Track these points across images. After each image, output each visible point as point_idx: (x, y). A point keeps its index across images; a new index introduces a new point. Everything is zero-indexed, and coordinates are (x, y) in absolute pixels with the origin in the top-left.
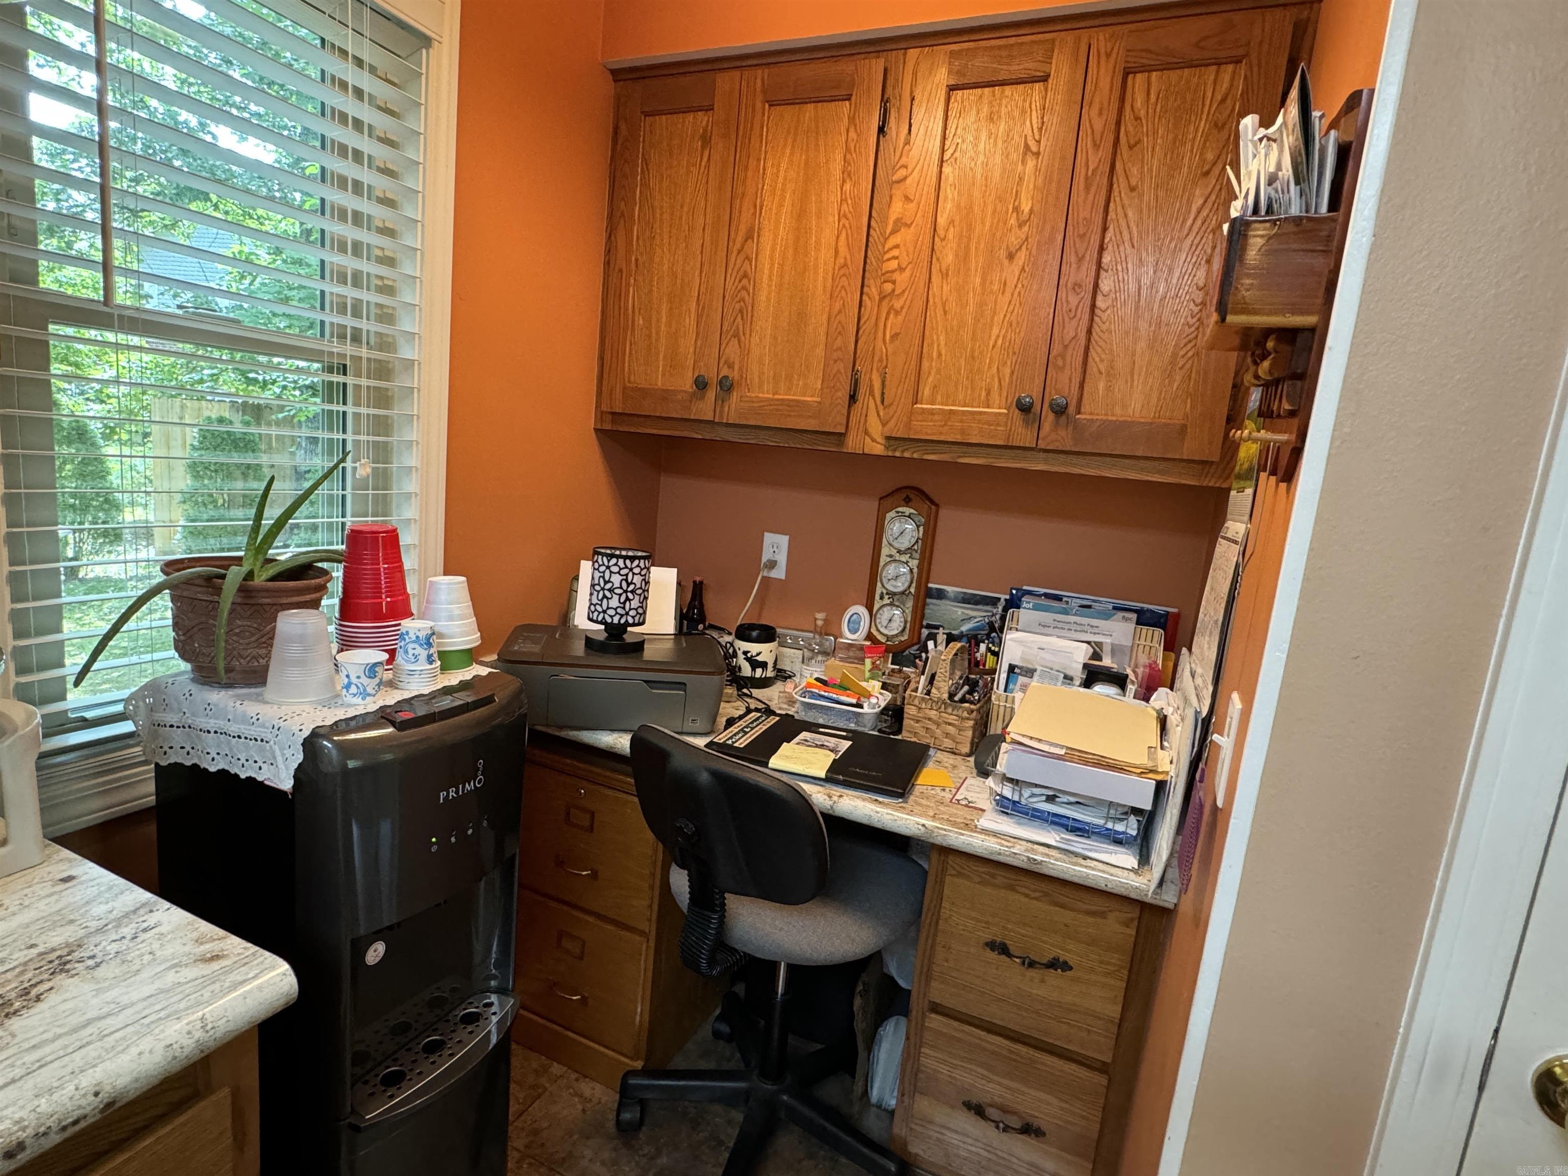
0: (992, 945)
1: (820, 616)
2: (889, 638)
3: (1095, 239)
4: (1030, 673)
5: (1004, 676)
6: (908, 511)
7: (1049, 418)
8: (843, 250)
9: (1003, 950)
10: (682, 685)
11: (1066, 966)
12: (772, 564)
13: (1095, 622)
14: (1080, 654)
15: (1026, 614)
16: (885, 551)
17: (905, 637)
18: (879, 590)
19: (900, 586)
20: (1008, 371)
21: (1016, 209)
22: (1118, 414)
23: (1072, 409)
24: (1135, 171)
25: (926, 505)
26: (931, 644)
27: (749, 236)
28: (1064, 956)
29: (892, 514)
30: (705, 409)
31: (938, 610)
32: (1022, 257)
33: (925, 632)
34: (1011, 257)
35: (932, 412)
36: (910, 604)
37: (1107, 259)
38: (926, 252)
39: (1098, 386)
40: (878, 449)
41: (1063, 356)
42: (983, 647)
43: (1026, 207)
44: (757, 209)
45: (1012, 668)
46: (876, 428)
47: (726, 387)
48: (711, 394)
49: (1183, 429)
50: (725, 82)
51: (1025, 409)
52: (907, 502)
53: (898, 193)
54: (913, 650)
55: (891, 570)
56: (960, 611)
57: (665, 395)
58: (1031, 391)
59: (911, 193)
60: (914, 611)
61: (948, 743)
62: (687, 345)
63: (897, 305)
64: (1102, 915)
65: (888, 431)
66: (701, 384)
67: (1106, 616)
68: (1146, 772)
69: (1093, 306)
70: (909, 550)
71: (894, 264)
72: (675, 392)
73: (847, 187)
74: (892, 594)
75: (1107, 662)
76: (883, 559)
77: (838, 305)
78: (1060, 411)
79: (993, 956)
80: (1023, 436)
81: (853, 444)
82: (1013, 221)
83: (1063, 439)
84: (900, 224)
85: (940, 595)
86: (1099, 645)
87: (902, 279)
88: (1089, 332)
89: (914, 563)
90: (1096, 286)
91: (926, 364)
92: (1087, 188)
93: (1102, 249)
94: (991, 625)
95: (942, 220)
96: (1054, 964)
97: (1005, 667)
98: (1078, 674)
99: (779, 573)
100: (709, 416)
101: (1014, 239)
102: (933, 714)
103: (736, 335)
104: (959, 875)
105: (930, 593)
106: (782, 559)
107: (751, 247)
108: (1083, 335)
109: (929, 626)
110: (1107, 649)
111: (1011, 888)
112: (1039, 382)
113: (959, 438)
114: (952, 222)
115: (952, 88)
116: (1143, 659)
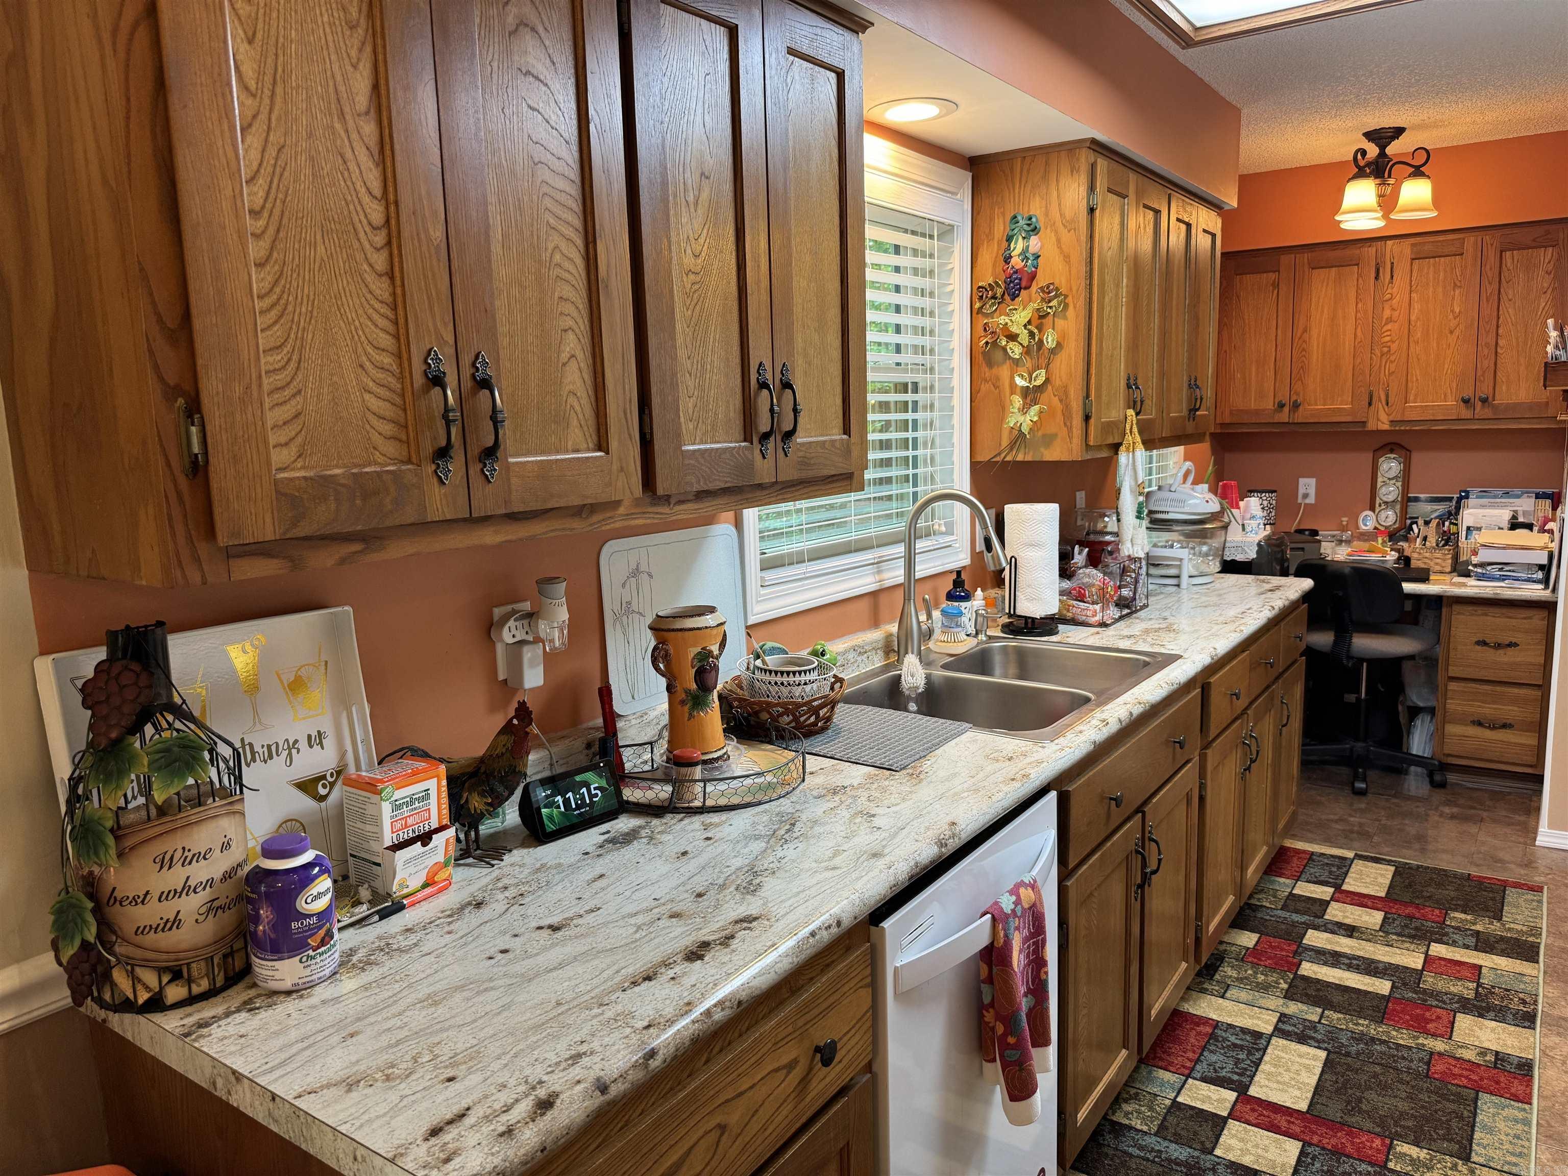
0: (1478, 643)
1: (1345, 519)
2: (1386, 527)
3: (1494, 322)
4: (1479, 529)
5: (1464, 533)
6: (1392, 456)
7: (1479, 405)
8: (1359, 333)
9: (1484, 643)
10: (1303, 549)
11: (1516, 645)
12: (1306, 496)
13: (1511, 500)
14: (1505, 515)
15: (1472, 501)
16: (1380, 480)
17: (1397, 525)
18: (1378, 501)
19: (1391, 498)
20: (1454, 385)
21: (1452, 311)
22: (1514, 400)
23: (1490, 399)
24: (1510, 292)
25: (1404, 452)
26: (1414, 526)
27: (1305, 331)
28: (1514, 640)
29: (1381, 460)
30: (1284, 416)
31: (1415, 509)
32: (1457, 332)
33: (1409, 522)
34: (1451, 332)
35: (1416, 407)
36: (1398, 507)
37: (1500, 331)
38: (1406, 331)
39: (1502, 389)
40: (1386, 427)
41: (1483, 375)
42: (1447, 524)
43: (1457, 310)
44: (1308, 318)
45: (1468, 528)
46: (1383, 417)
47: (1296, 406)
48: (1286, 409)
49: (1547, 403)
50: (1285, 260)
51: (1466, 401)
52: (1392, 451)
53: (1387, 306)
54: (1402, 533)
55: (1383, 490)
56: (1428, 507)
57: (1257, 412)
58: (1468, 393)
59: (1395, 306)
60: (1402, 509)
61: (1438, 568)
62: (1269, 385)
63: (1393, 358)
64: (1530, 618)
65: (1391, 418)
66: (1281, 406)
67: (1518, 497)
68: (1542, 549)
69: (1496, 352)
70: (1396, 478)
71: (1388, 339)
72: (1264, 410)
73: (1360, 305)
74: (1386, 503)
75: (1521, 519)
76: (1379, 484)
77: (1359, 360)
78: (1484, 401)
79: (1479, 648)
80: (1466, 413)
81: (1371, 426)
82: (1451, 317)
83: (1488, 413)
84: (1390, 320)
85: (1416, 499)
86: (1516, 512)
87: (1394, 347)
88: (1496, 364)
89: (1399, 484)
90: (1497, 343)
91: (1410, 384)
92: (1488, 301)
93: (1498, 327)
94: (1450, 513)
95: (1413, 318)
96: (1511, 645)
97: (1465, 528)
98: (1506, 525)
99: (1311, 500)
100: (1286, 420)
101: (1453, 323)
102: (1427, 555)
103: (1300, 379)
104: (1459, 613)
105: (1410, 500)
106: (1312, 492)
107: (1306, 336)
108: (1492, 365)
109: (1411, 518)
110: (1520, 513)
111: (1486, 615)
112: (1472, 388)
113: (1432, 418)
114: (1418, 319)
115: (1413, 259)
116: (1541, 514)
